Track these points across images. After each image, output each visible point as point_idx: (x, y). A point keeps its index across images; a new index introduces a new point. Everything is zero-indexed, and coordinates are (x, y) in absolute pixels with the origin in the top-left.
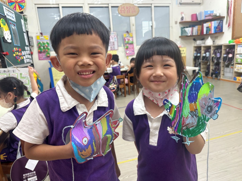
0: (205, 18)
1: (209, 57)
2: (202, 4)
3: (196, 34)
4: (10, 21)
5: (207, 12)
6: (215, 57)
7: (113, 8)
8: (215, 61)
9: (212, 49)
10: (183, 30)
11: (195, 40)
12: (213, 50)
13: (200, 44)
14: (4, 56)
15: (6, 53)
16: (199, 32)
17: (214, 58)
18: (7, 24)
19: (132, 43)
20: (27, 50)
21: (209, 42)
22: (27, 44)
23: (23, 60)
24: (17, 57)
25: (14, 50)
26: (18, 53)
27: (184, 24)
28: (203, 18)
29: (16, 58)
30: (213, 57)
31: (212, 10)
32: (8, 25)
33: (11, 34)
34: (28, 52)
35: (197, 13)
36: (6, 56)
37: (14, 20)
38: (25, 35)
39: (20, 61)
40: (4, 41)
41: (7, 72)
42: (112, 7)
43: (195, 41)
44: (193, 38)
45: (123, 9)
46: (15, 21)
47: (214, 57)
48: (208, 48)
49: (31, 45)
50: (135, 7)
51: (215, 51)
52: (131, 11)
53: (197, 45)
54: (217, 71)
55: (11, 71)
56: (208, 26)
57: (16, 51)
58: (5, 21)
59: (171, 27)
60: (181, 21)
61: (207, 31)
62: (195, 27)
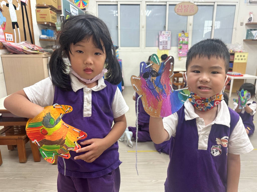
7: (171, 6)
19: (187, 43)
27: (252, 26)
45: (180, 8)
50: (194, 6)
52: (189, 10)
59: (235, 29)
60: (248, 22)
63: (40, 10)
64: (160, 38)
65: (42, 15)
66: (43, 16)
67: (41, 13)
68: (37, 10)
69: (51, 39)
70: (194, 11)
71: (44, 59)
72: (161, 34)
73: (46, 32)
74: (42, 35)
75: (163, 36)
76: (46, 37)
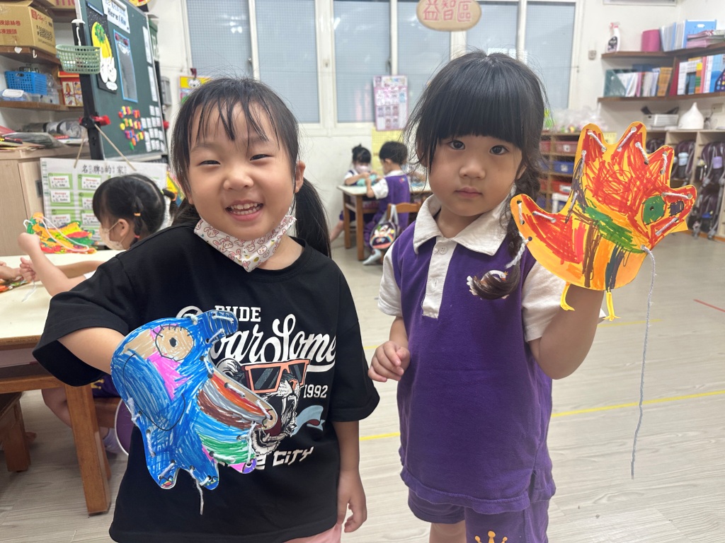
0: (685, 44)
1: (687, 168)
3: (653, 94)
4: (115, 31)
5: (696, 27)
6: (706, 167)
7: (403, 5)
8: (707, 181)
9: (699, 140)
10: (612, 78)
11: (646, 111)
12: (700, 145)
13: (664, 127)
14: (97, 127)
15: (104, 117)
16: (664, 88)
17: (702, 170)
18: (108, 38)
20: (155, 116)
21: (692, 120)
22: (155, 98)
23: (143, 142)
24: (128, 132)
25: (122, 112)
26: (130, 121)
27: (618, 60)
28: (679, 44)
29: (126, 134)
30: (699, 168)
31: (713, 20)
32: (109, 41)
33: (116, 66)
34: (157, 122)
35: (663, 32)
36: (102, 127)
37: (126, 27)
38: (151, 71)
39: (135, 144)
40: (100, 87)
41: (102, 172)
42: (399, 1)
43: (647, 116)
44: (642, 104)
45: (432, 8)
46: (129, 32)
47: (704, 166)
48: (686, 140)
49: (165, 102)
50: (470, 2)
51: (709, 149)
52: (455, 15)
53: (652, 126)
54: (709, 211)
55: (113, 168)
56: (692, 70)
57: (128, 116)
58: (103, 31)
59: (576, 69)
60: (609, 49)
61: (690, 85)
62: (650, 70)
64: (377, 97)
65: (3, 23)
66: (9, 27)
69: (40, 100)
70: (469, 17)
71: (24, 165)
72: (380, 85)
73: (22, 78)
74: (8, 88)
75: (386, 90)
76: (21, 95)
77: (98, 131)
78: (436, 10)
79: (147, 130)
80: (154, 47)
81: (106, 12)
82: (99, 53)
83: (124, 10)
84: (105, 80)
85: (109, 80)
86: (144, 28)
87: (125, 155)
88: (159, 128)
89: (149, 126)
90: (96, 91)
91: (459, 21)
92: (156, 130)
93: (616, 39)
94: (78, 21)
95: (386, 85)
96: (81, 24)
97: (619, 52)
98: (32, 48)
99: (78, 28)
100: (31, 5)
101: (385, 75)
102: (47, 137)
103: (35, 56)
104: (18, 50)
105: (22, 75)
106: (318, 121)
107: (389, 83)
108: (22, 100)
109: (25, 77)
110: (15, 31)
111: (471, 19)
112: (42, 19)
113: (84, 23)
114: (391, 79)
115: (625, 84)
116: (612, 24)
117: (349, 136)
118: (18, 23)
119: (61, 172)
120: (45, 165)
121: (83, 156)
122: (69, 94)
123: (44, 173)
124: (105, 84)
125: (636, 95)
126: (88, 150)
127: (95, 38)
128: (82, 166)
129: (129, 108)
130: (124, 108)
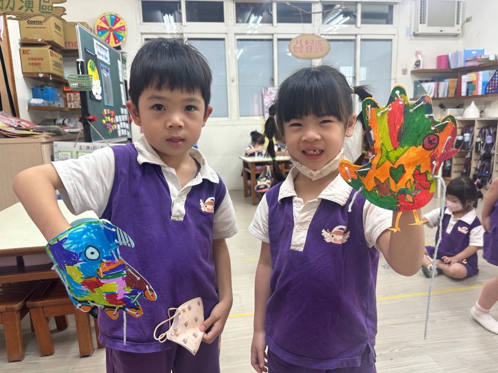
0: (464, 64)
1: (470, 143)
2: (460, 36)
3: (446, 96)
4: (101, 64)
5: (471, 53)
6: (482, 142)
7: (281, 42)
8: (483, 152)
9: (477, 125)
10: (418, 86)
11: (442, 106)
12: (478, 128)
14: (89, 122)
15: (93, 117)
16: (453, 92)
17: (479, 145)
18: (97, 68)
20: (124, 114)
21: (472, 112)
23: (116, 131)
24: (107, 125)
25: (104, 113)
26: (109, 118)
27: (421, 75)
28: (461, 64)
29: (106, 126)
30: (477, 143)
31: (482, 49)
32: (98, 70)
33: (102, 85)
34: (125, 118)
35: (450, 55)
36: (92, 122)
37: (108, 61)
38: (122, 87)
39: (111, 132)
40: (92, 98)
41: (91, 150)
42: (279, 40)
43: (443, 110)
44: (439, 102)
45: (299, 45)
46: (109, 64)
47: (480, 142)
48: (469, 125)
50: (323, 41)
51: (483, 131)
52: (314, 49)
54: (486, 171)
55: (98, 147)
56: (470, 80)
57: (107, 115)
58: (94, 64)
59: (394, 81)
60: (415, 68)
61: (469, 89)
62: (443, 81)
63: (28, 51)
64: (265, 100)
65: (32, 59)
66: (36, 62)
67: (31, 57)
68: (23, 51)
69: (53, 105)
70: (323, 50)
71: (44, 146)
72: (266, 93)
73: (42, 92)
74: (34, 98)
75: (271, 96)
76: (41, 102)
77: (89, 125)
78: (300, 46)
79: (119, 123)
80: (124, 71)
81: (96, 53)
82: (92, 78)
83: (107, 51)
84: (94, 94)
85: (97, 94)
86: (118, 61)
87: (105, 139)
88: (126, 122)
89: (120, 120)
90: (89, 101)
91: (316, 53)
92: (124, 123)
93: (419, 61)
94: (80, 59)
95: (270, 93)
96: (82, 62)
97: (421, 70)
98: (49, 74)
99: (80, 64)
100: (50, 48)
101: (270, 87)
102: (57, 128)
103: (51, 79)
104: (41, 75)
105: (42, 90)
106: (228, 116)
107: (273, 91)
108: (42, 105)
109: (44, 91)
110: (40, 64)
111: (323, 52)
112: (56, 56)
113: (83, 61)
114: (274, 89)
115: (426, 90)
116: (417, 52)
117: (247, 125)
118: (42, 59)
119: (66, 150)
120: (56, 146)
121: (80, 140)
122: (70, 101)
123: (55, 150)
124: (94, 96)
125: (434, 97)
126: (83, 136)
127: (89, 69)
128: (79, 146)
129: (108, 110)
130: (105, 110)
